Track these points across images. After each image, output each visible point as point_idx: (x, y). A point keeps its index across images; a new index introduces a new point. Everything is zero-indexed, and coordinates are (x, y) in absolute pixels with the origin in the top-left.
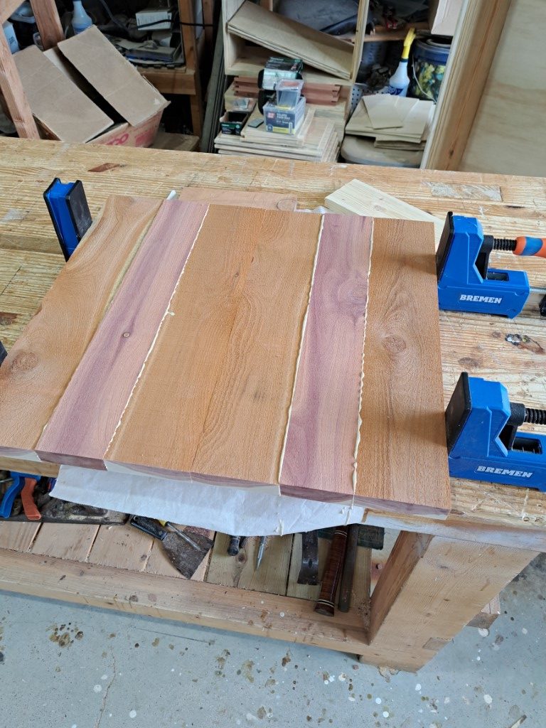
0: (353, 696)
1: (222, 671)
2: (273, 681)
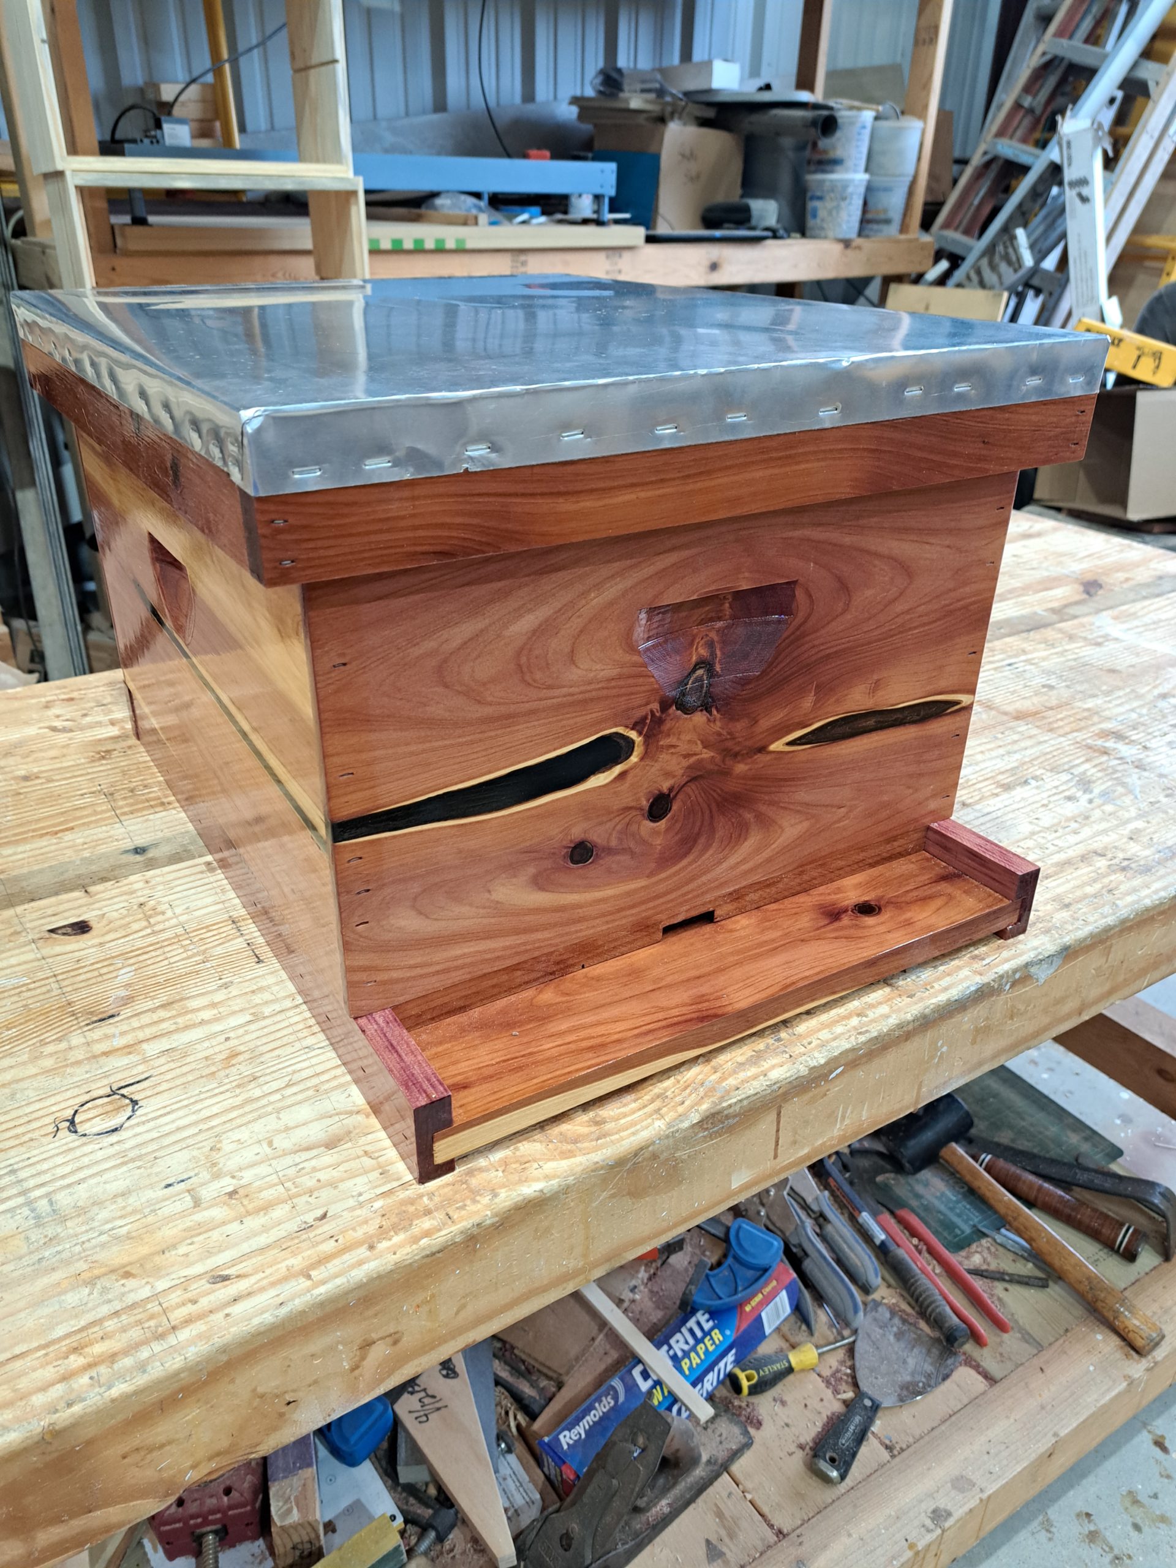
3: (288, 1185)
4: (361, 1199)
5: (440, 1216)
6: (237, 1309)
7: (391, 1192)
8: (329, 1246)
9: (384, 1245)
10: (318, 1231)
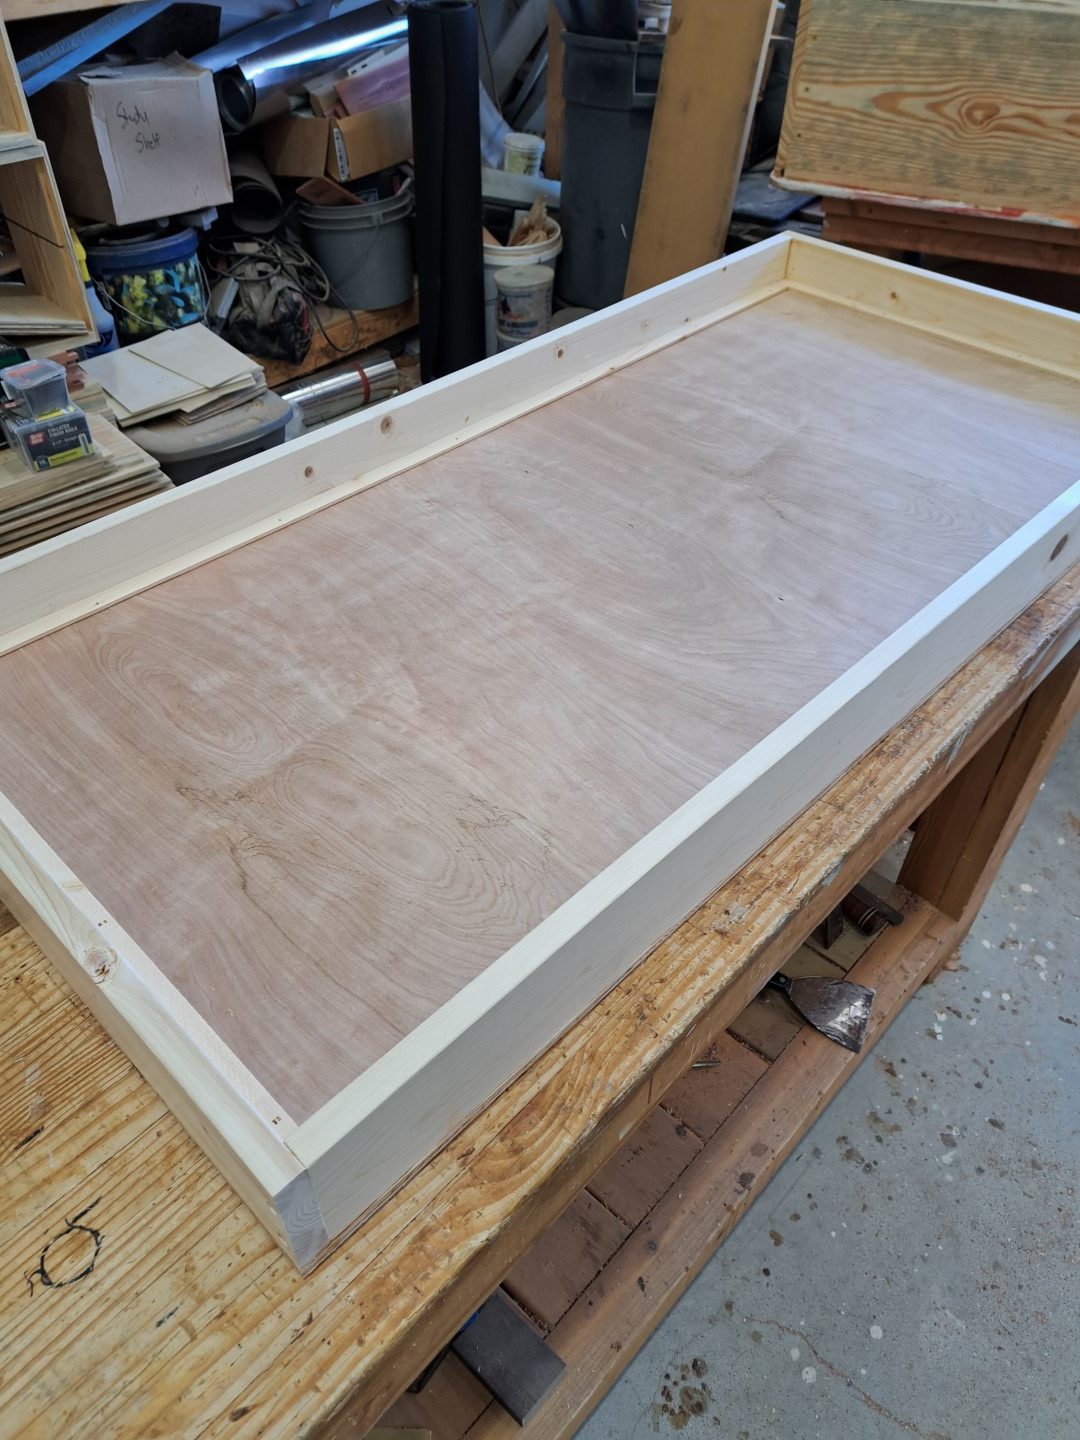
0: (969, 1018)
1: (867, 1161)
2: (911, 1100)
10: (310, 1337)
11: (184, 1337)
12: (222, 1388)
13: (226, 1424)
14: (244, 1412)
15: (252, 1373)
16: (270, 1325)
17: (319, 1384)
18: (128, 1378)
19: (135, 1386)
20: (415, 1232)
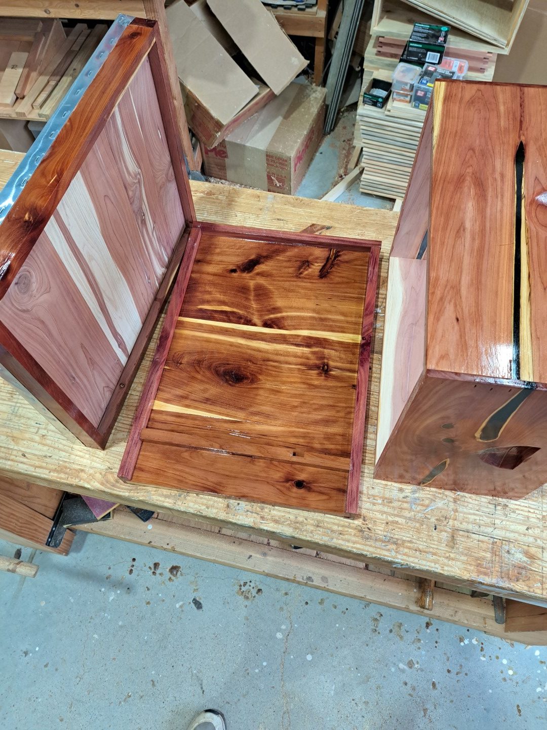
0: (484, 656)
1: (377, 629)
2: (419, 640)
3: (53, 442)
4: (60, 459)
5: (67, 476)
6: (21, 465)
7: (66, 462)
8: (44, 465)
9: (52, 474)
10: (46, 459)
11: (35, 431)
12: (28, 448)
13: (20, 454)
14: (25, 456)
15: (33, 452)
16: (45, 448)
17: (37, 469)
18: (22, 425)
19: (21, 428)
20: (82, 468)
